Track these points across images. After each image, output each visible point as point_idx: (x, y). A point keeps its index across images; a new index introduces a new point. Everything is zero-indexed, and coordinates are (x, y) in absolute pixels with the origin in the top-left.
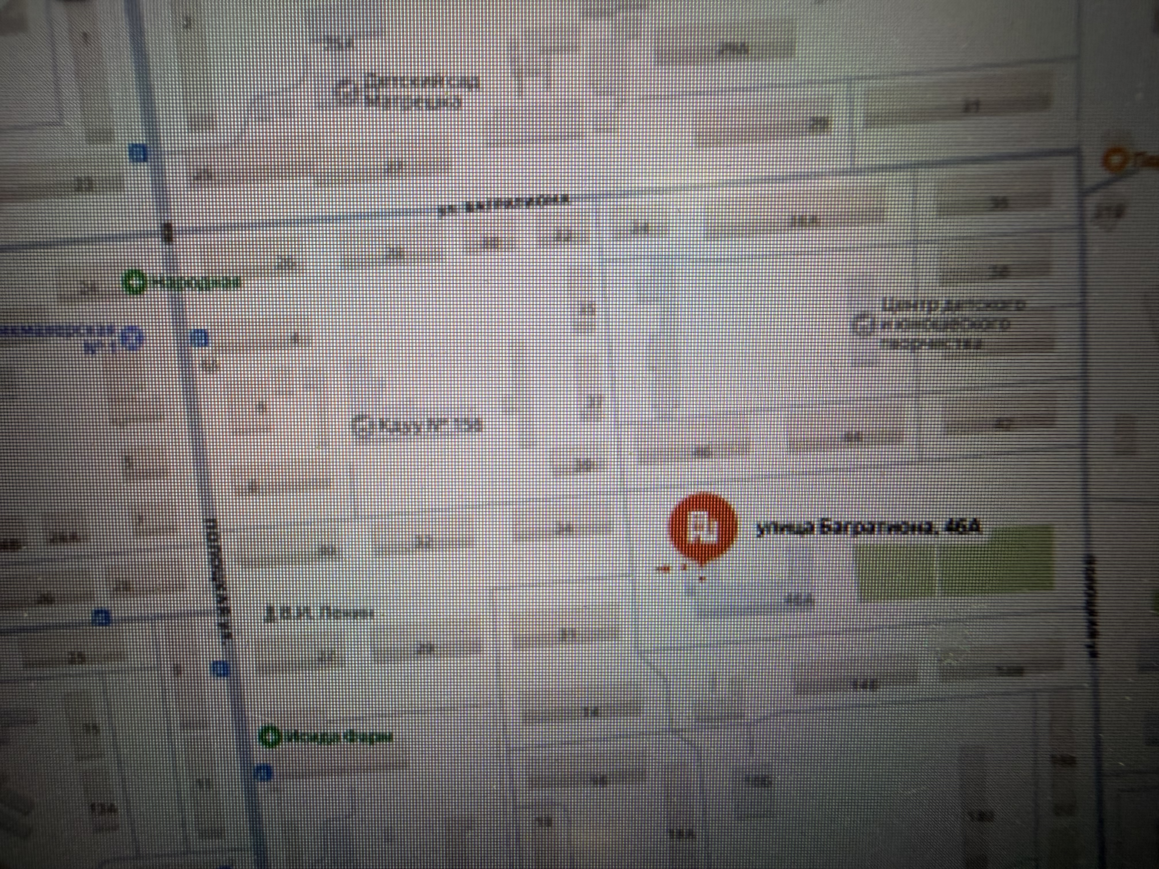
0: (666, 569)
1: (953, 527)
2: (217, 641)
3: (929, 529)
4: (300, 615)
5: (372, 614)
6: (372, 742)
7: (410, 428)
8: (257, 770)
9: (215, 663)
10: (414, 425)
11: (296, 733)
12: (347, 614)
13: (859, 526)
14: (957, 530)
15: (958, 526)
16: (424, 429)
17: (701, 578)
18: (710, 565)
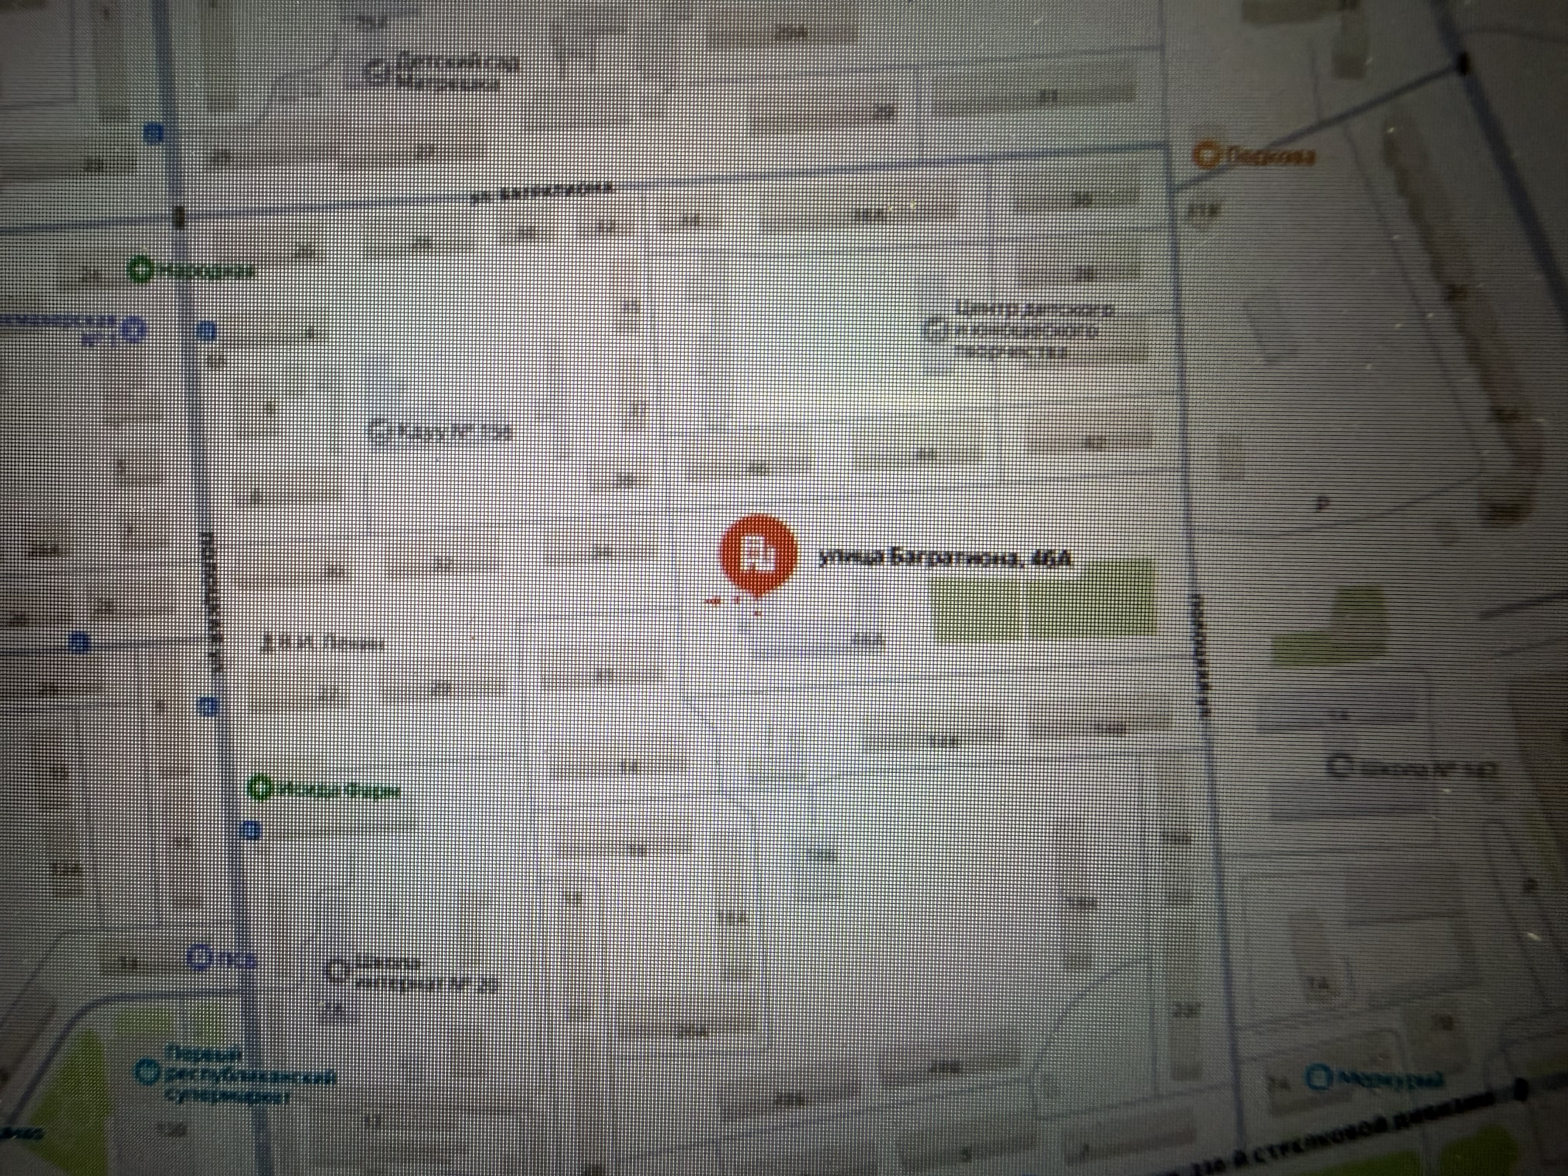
0: (717, 601)
1: (1041, 559)
2: (206, 673)
3: (1014, 561)
4: (301, 645)
5: (382, 645)
6: (376, 797)
7: (432, 435)
8: (244, 825)
9: (203, 700)
10: (437, 431)
11: (290, 784)
12: (353, 645)
13: (935, 557)
14: (1045, 562)
15: (1046, 557)
16: (448, 435)
17: (756, 613)
18: (767, 598)
